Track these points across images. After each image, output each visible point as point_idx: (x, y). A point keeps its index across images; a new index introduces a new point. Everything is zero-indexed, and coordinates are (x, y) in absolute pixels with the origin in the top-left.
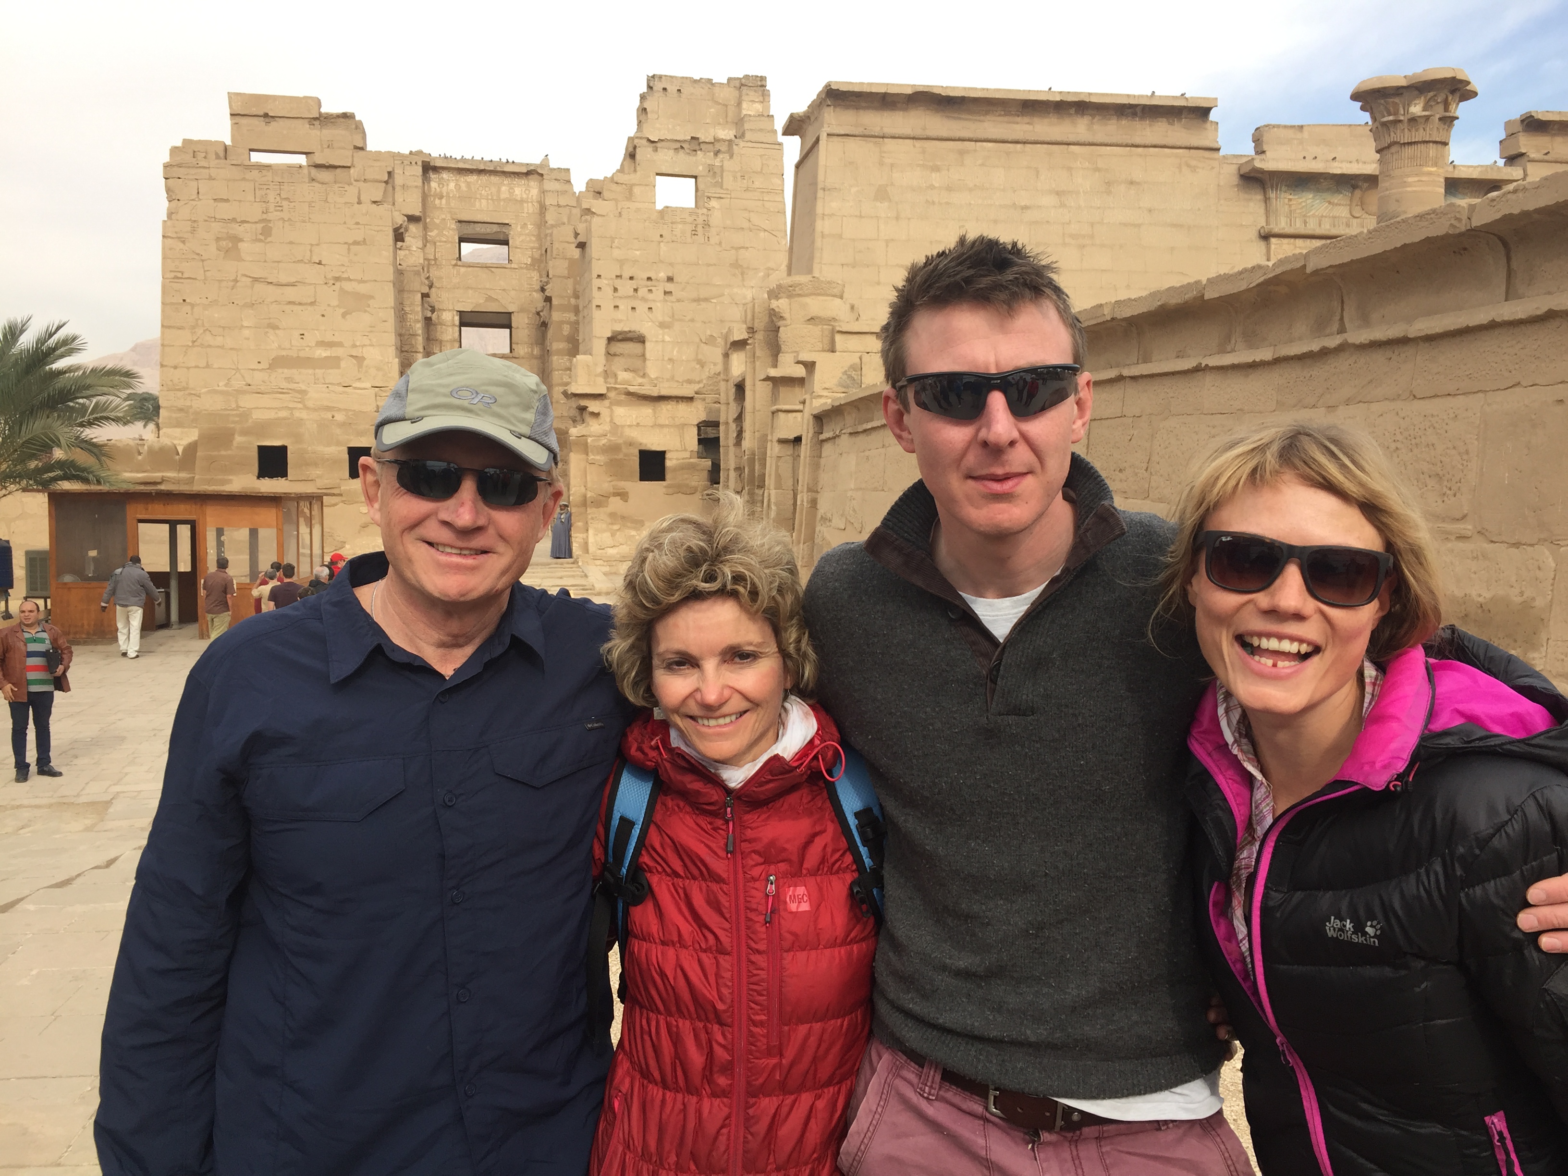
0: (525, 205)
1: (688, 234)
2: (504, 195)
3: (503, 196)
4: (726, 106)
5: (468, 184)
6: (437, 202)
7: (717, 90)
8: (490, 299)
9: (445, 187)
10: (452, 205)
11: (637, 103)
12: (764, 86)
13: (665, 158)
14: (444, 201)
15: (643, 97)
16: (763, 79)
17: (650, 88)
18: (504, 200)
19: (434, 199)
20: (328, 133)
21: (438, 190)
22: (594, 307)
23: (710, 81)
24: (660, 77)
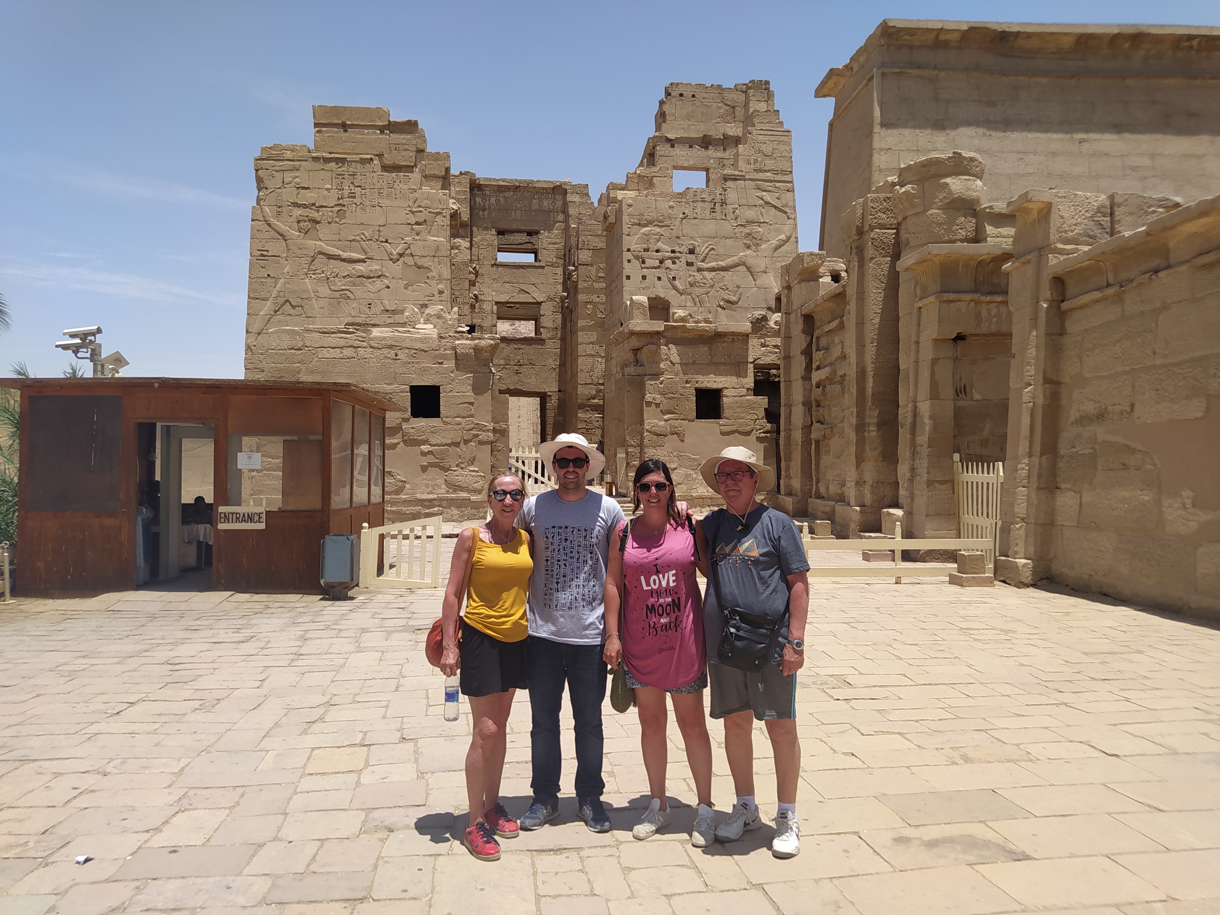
0: (552, 214)
1: (708, 212)
2: (535, 206)
3: (533, 208)
4: (734, 107)
5: (506, 198)
6: (481, 213)
7: (725, 94)
8: (522, 292)
9: (488, 202)
10: (493, 215)
11: (657, 108)
12: (767, 89)
13: (681, 153)
14: (486, 213)
15: (662, 103)
16: (767, 83)
17: (668, 94)
18: (535, 211)
19: (479, 212)
20: (395, 138)
21: (482, 204)
22: (624, 278)
23: (719, 86)
24: (678, 84)
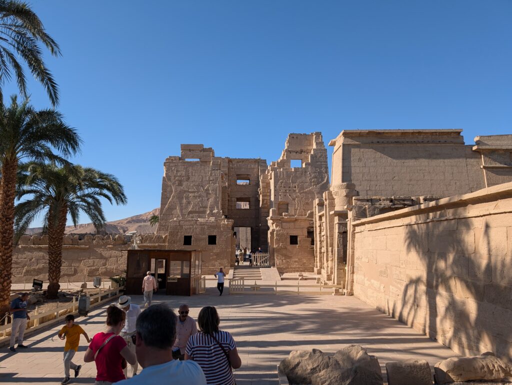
0: (254, 169)
1: (300, 175)
2: (249, 167)
5: (240, 165)
7: (307, 137)
8: (245, 194)
9: (234, 166)
10: (235, 171)
13: (293, 155)
14: (233, 169)
16: (321, 133)
20: (205, 153)
23: (305, 134)
24: (293, 134)
